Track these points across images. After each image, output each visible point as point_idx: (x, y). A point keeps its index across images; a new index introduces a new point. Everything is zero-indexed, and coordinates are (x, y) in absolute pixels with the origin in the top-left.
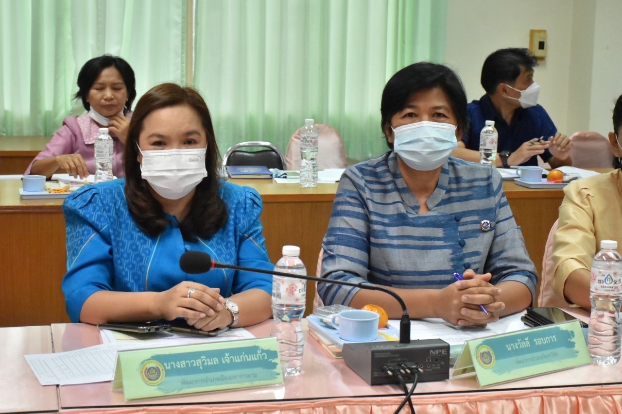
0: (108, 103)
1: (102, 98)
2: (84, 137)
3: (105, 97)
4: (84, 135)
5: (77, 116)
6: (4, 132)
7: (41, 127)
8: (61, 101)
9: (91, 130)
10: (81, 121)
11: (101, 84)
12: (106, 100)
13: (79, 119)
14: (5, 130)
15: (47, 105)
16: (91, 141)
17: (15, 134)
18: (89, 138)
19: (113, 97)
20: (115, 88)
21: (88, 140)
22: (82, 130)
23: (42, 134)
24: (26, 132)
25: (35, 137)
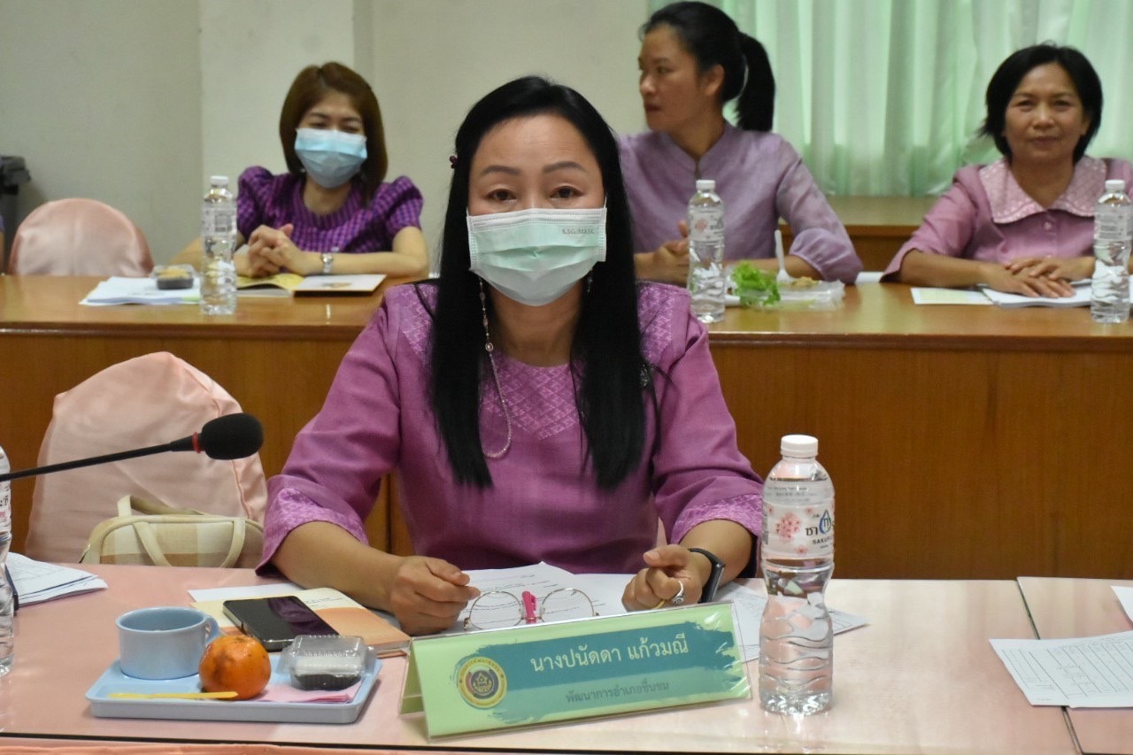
0: (1040, 134)
1: (1030, 124)
2: (993, 209)
3: (1035, 122)
4: (992, 204)
5: (981, 167)
6: (831, 189)
7: (904, 178)
8: (945, 128)
9: (1005, 195)
10: (987, 176)
11: (1026, 95)
12: (1037, 127)
13: (982, 172)
14: (833, 183)
15: (918, 135)
16: (1005, 216)
17: (853, 192)
18: (1002, 211)
19: (1052, 122)
20: (1056, 102)
21: (999, 214)
22: (989, 194)
23: (906, 192)
24: (875, 188)
25: (891, 199)
